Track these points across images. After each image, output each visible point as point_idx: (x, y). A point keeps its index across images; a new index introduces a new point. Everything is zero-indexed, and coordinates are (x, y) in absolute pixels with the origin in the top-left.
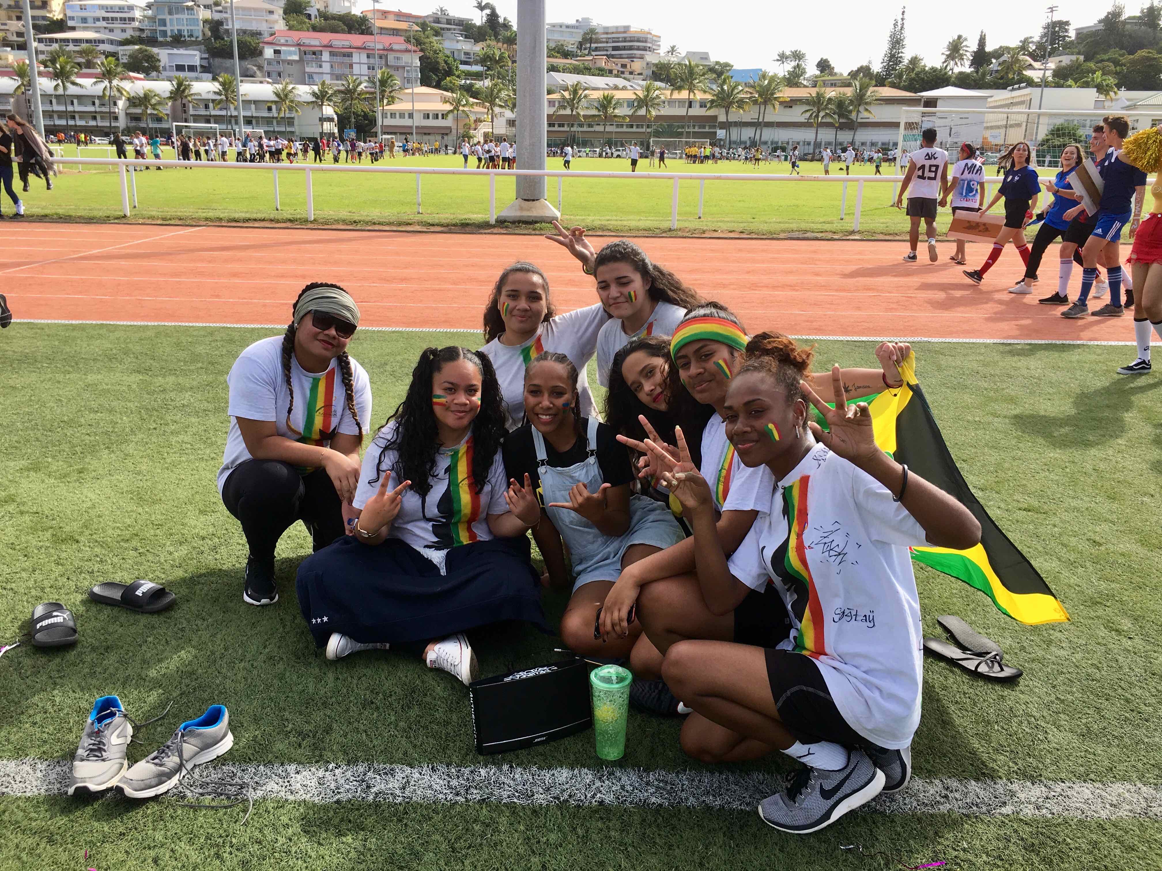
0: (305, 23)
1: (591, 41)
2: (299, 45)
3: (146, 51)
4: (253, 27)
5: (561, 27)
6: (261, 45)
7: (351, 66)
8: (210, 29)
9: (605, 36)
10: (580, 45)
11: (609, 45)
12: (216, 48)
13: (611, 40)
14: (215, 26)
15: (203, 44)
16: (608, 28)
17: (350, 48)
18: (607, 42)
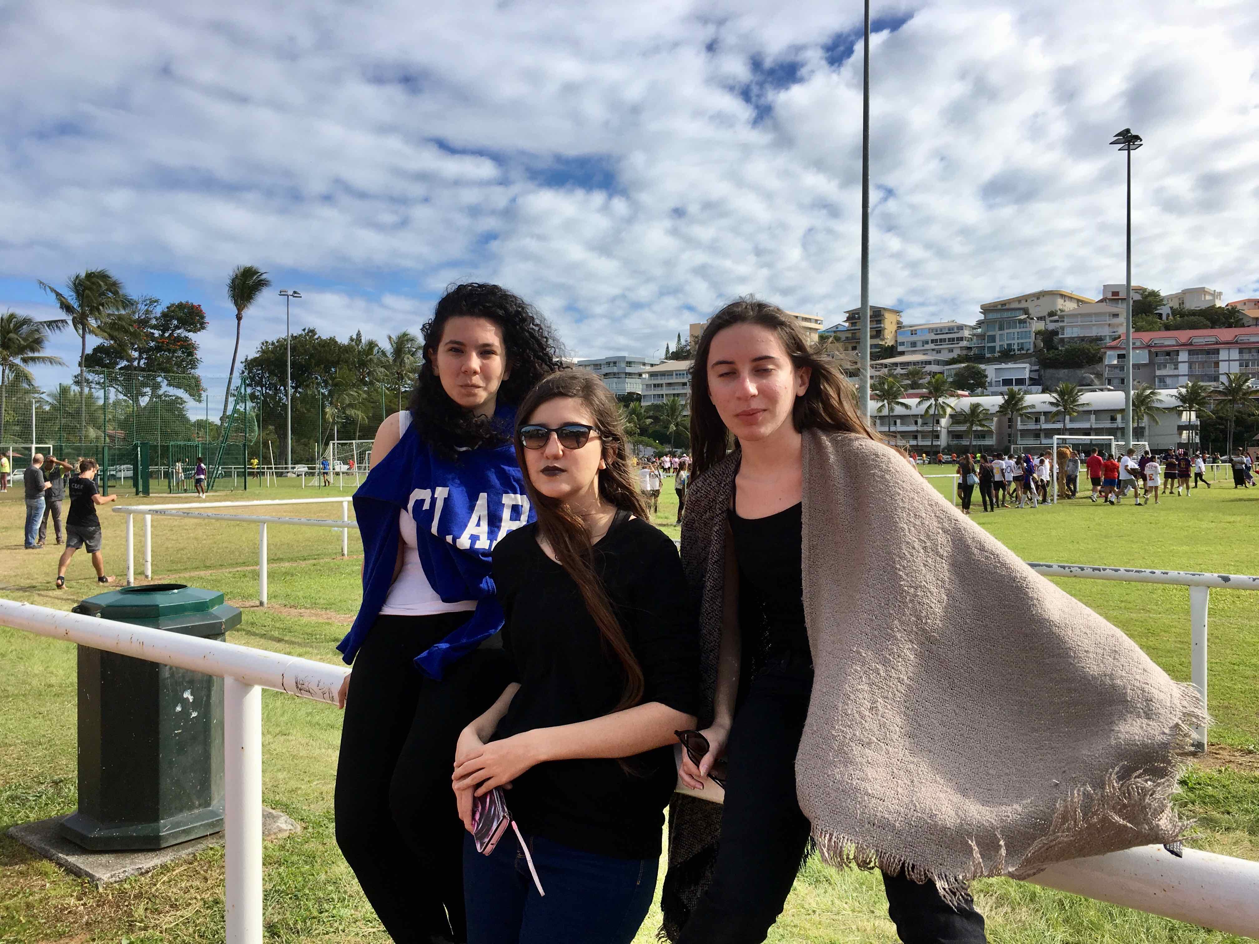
0: (1156, 323)
2: (1149, 346)
3: (974, 368)
4: (1094, 332)
6: (1102, 350)
7: (1217, 364)
8: (1043, 340)
12: (1049, 359)
14: (1048, 337)
15: (1034, 356)
17: (1217, 343)
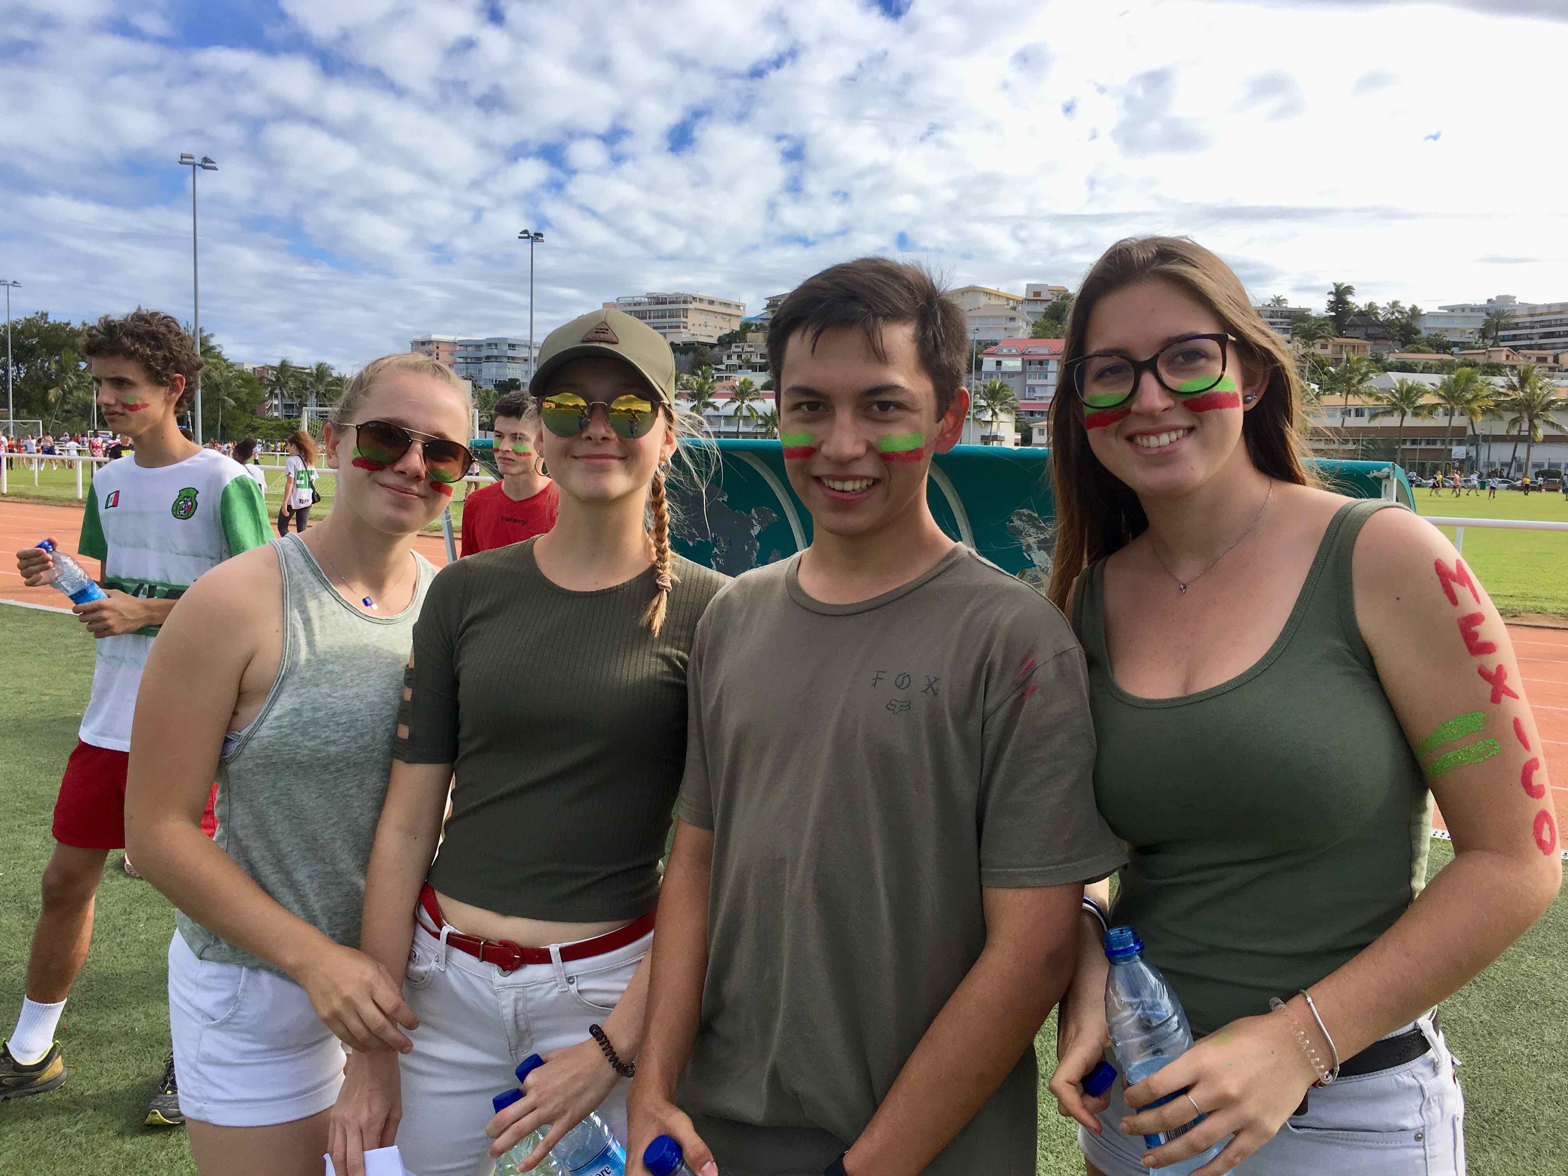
1: (1498, 327)
2: (1023, 354)
4: (990, 336)
5: (1463, 310)
9: (1529, 319)
10: (1484, 333)
11: (1534, 331)
13: (1538, 325)
16: (1535, 307)
18: (1533, 328)
